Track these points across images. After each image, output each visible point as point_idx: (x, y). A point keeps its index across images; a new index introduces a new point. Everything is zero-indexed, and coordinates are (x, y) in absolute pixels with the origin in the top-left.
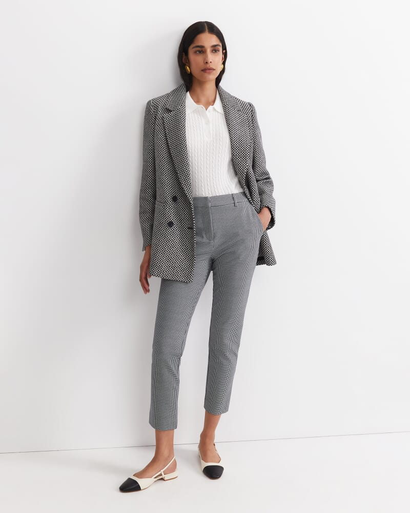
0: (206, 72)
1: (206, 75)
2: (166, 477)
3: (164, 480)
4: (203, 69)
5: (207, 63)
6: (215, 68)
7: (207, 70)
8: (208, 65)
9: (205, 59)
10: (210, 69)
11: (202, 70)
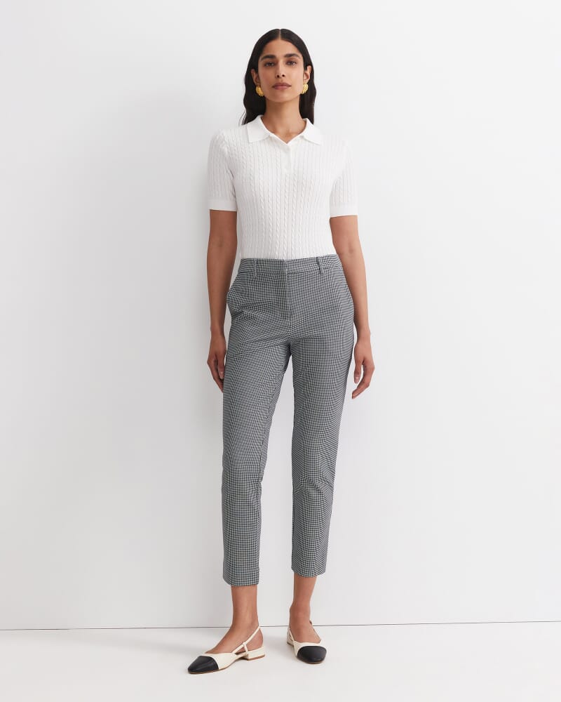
0: (277, 89)
1: (278, 92)
2: (251, 654)
3: (247, 660)
4: (273, 85)
5: (278, 76)
6: (290, 84)
7: (279, 85)
8: (280, 80)
9: (276, 73)
10: (283, 85)
11: (273, 87)
